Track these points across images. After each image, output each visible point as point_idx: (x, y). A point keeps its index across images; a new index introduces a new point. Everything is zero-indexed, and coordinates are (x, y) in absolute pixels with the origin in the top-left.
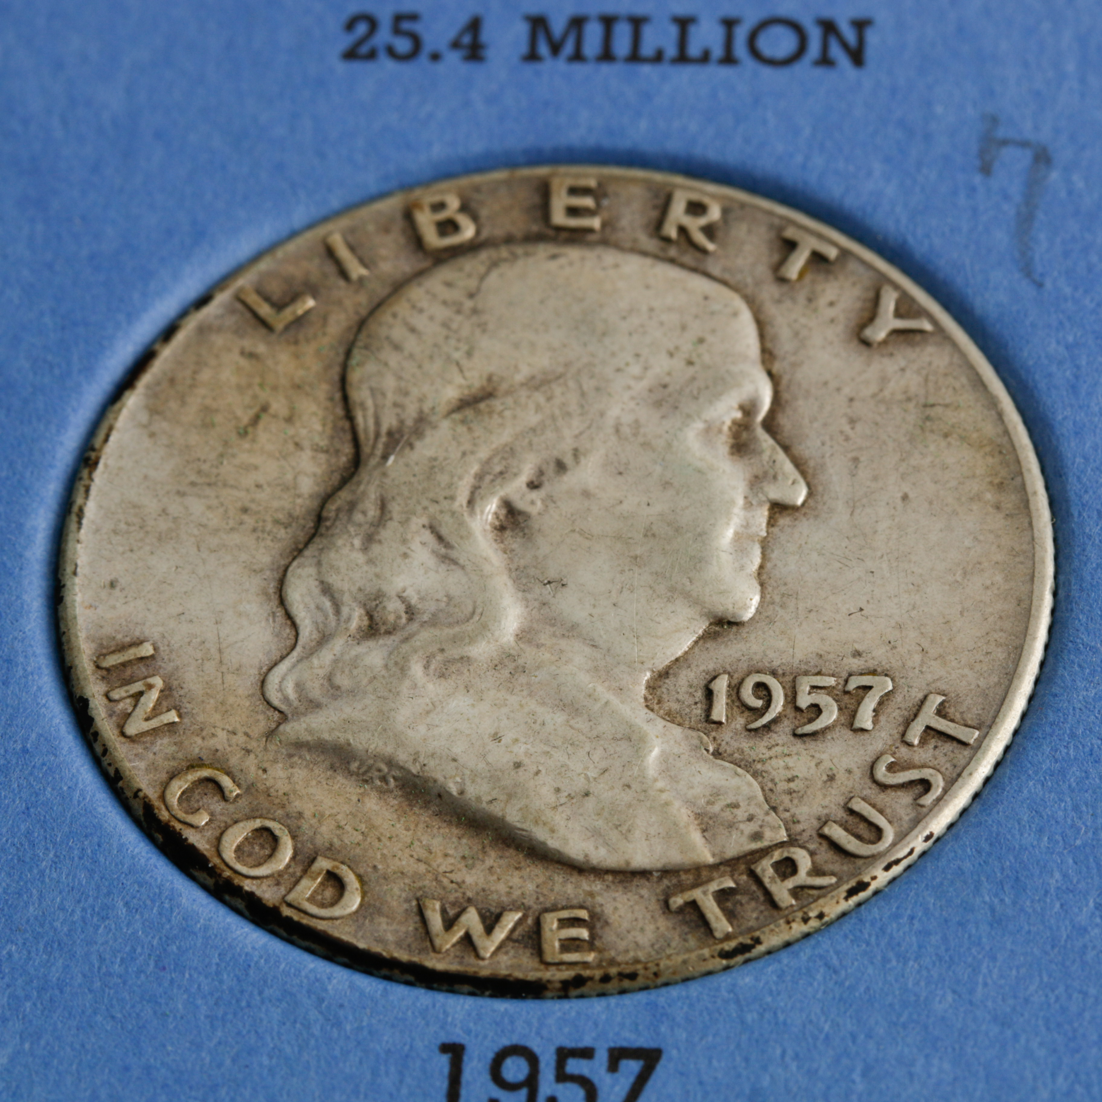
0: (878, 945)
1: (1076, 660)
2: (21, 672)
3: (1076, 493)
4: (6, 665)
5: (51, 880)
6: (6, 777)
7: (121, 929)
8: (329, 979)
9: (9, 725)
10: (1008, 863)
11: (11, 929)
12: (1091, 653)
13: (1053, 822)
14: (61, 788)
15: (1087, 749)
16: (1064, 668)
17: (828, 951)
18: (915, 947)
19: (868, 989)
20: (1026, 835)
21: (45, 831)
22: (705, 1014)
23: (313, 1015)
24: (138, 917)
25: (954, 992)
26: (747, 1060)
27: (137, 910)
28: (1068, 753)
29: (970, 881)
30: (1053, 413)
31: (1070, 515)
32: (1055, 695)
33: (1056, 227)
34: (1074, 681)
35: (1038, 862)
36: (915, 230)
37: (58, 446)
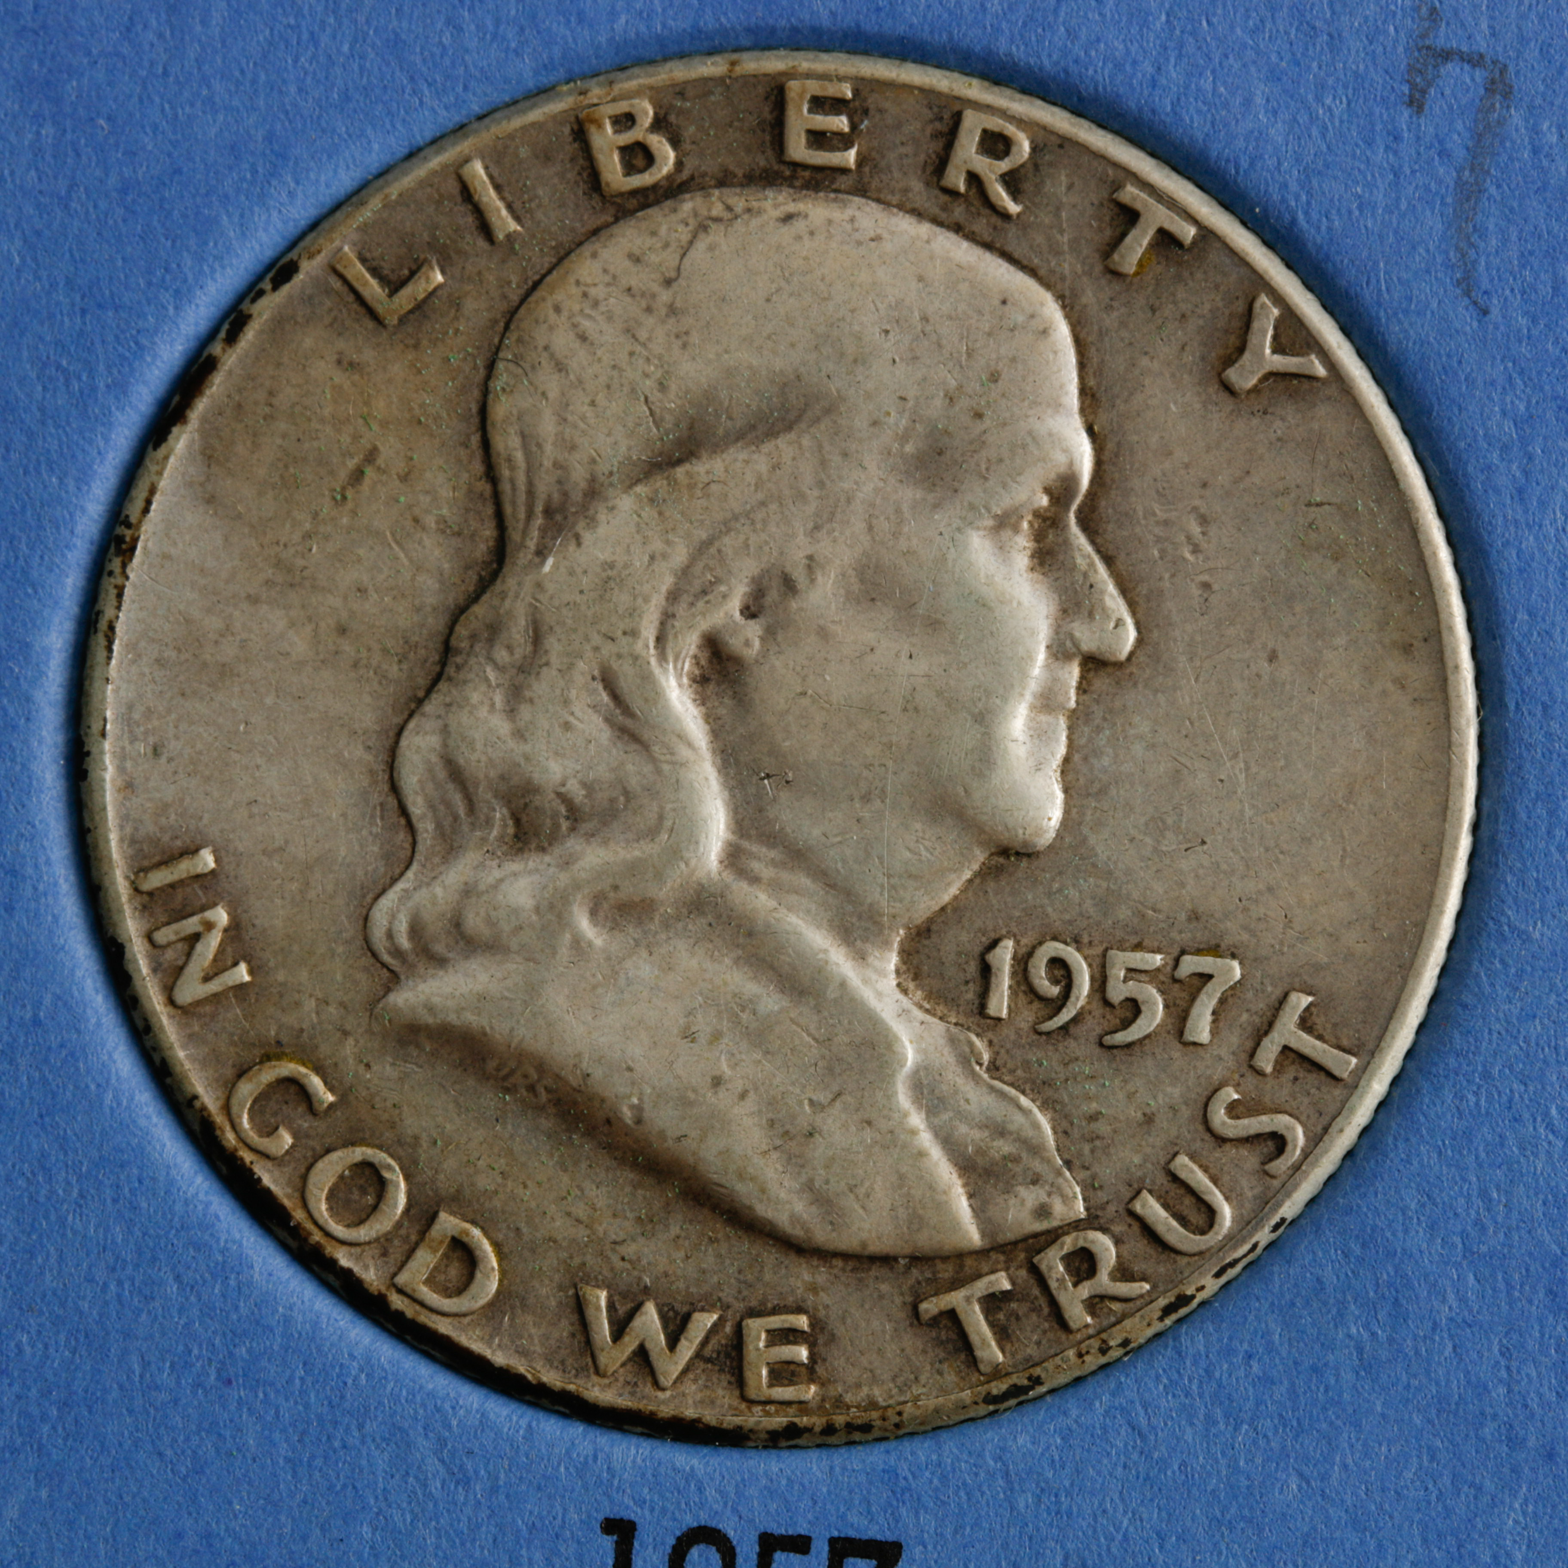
0: (1201, 1396)
1: (1498, 952)
2: (29, 892)
3: (1513, 671)
4: (9, 878)
5: (75, 1233)
7: (172, 1317)
8: (453, 1408)
9: (15, 978)
10: (1385, 1277)
11: (21, 1309)
12: (1519, 942)
13: (1451, 1215)
14: (87, 1086)
15: (1505, 1098)
16: (1481, 962)
17: (1132, 1402)
18: (1251, 1403)
19: (1183, 1464)
20: (1413, 1233)
21: (66, 1154)
22: (962, 1494)
23: (432, 1464)
24: (193, 1299)
25: (1301, 1475)
27: (192, 1287)
28: (1477, 1104)
29: (1332, 1301)
30: (1489, 534)
31: (1503, 706)
32: (1465, 1006)
33: (1512, 210)
34: (1492, 985)
35: (1426, 1276)
36: (1309, 203)
37: (78, 513)
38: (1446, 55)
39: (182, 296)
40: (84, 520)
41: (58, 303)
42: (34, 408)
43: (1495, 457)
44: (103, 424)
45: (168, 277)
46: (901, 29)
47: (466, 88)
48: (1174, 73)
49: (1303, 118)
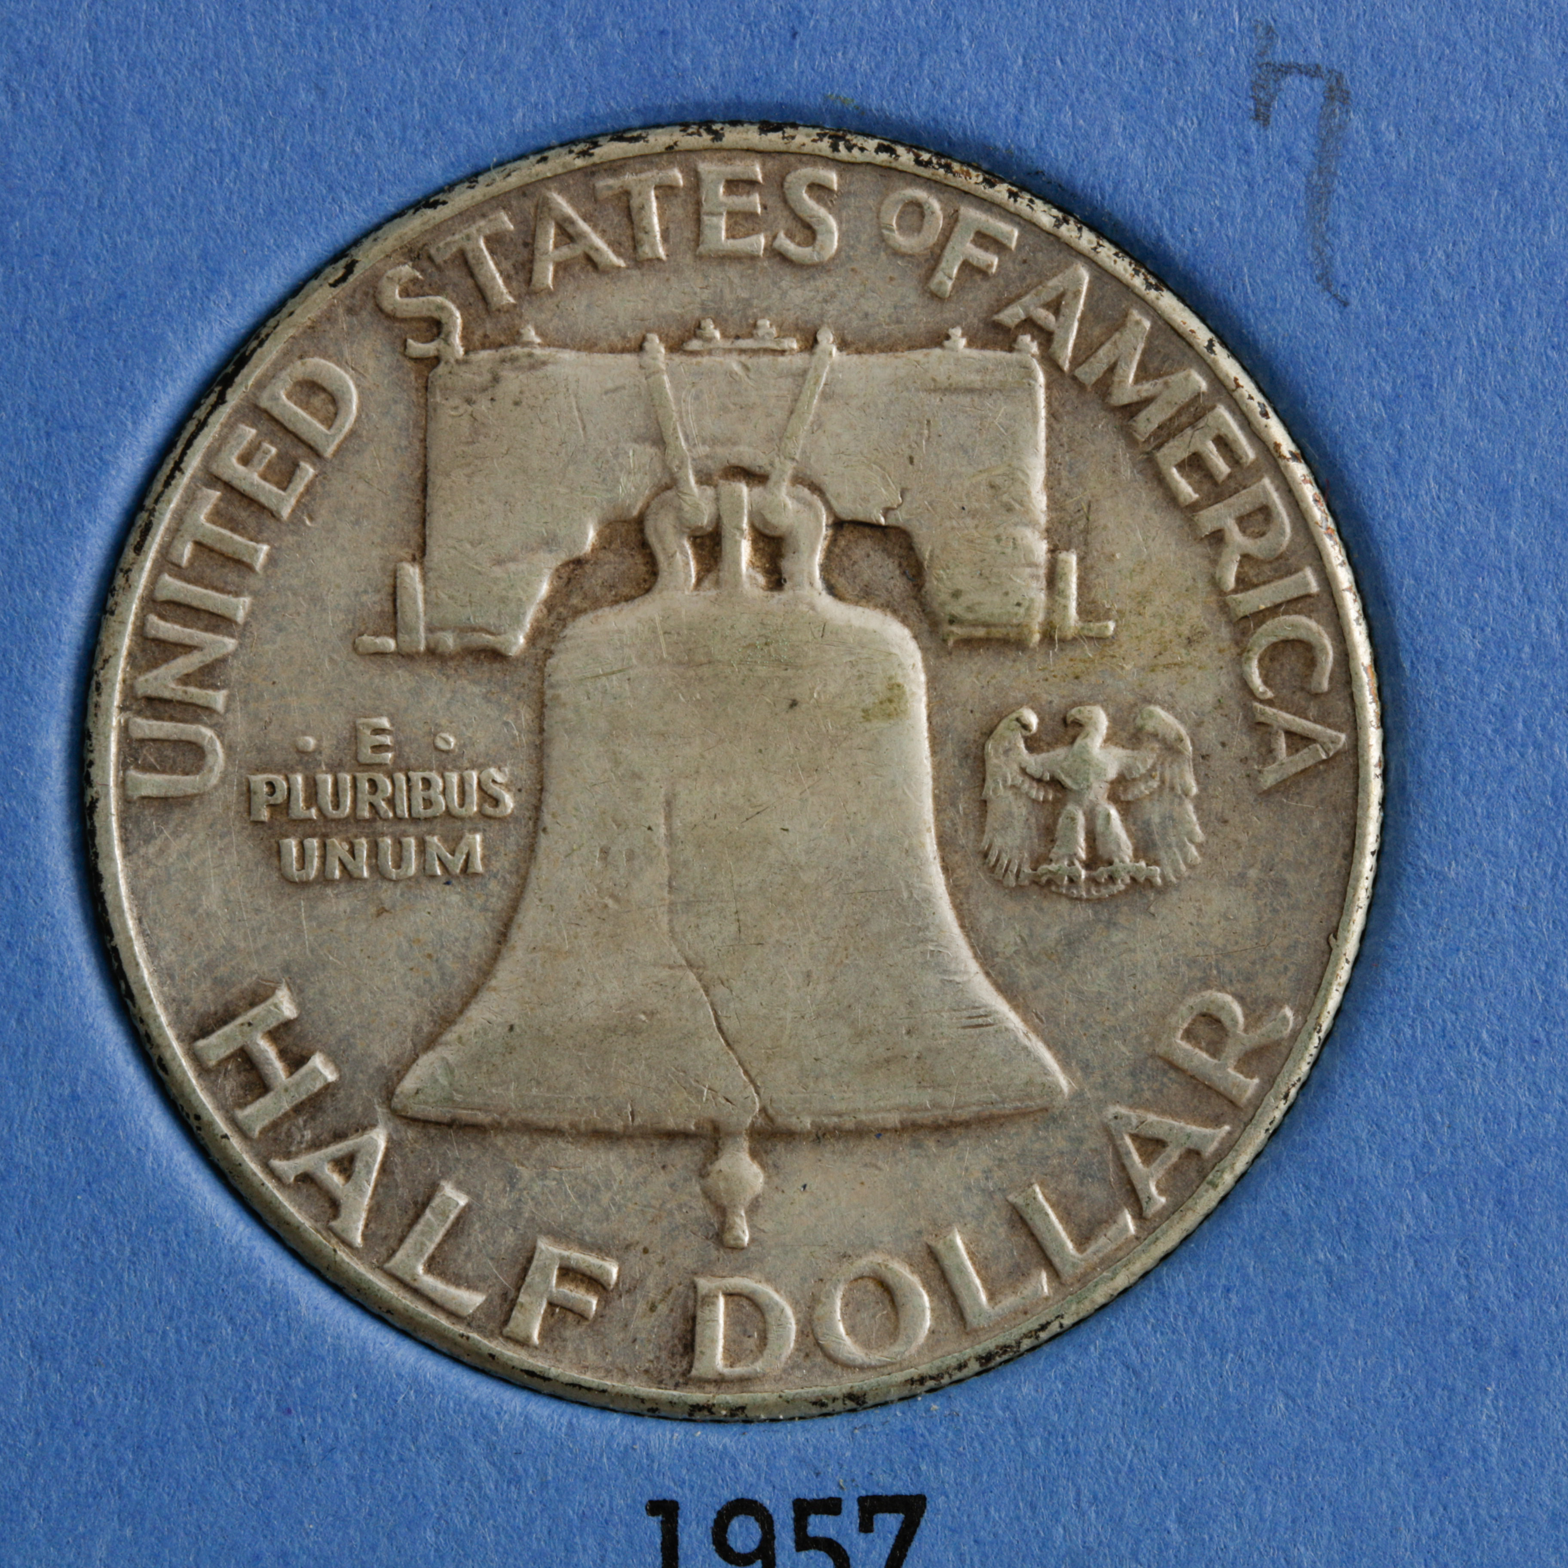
0: (1187, 1331)
1: (1418, 894)
2: (55, 977)
3: (1406, 634)
4: (35, 966)
5: (131, 1288)
6: (55, 1137)
7: (229, 1357)
8: (498, 1414)
9: (51, 1059)
10: (1345, 1204)
11: (89, 1363)
12: (1436, 883)
13: (1400, 1140)
14: (128, 1152)
15: (1438, 1028)
16: (1403, 905)
17: (1124, 1343)
18: (1234, 1333)
19: (1177, 1395)
20: (1367, 1161)
21: (115, 1216)
22: (976, 1444)
23: (485, 1467)
24: (247, 1338)
25: (1287, 1395)
26: (1033, 1507)
27: (245, 1328)
28: (1413, 1036)
29: (1298, 1231)
30: (1370, 508)
31: (1398, 665)
32: (1393, 947)
33: (1360, 207)
34: (1416, 925)
35: (1383, 1200)
36: (1172, 219)
37: (63, 622)
38: (1285, 69)
39: (137, 411)
40: (69, 628)
41: (24, 430)
42: (12, 529)
43: (1368, 437)
44: (78, 538)
45: (123, 395)
46: (779, 96)
47: (381, 191)
48: (1035, 112)
49: (1159, 141)
